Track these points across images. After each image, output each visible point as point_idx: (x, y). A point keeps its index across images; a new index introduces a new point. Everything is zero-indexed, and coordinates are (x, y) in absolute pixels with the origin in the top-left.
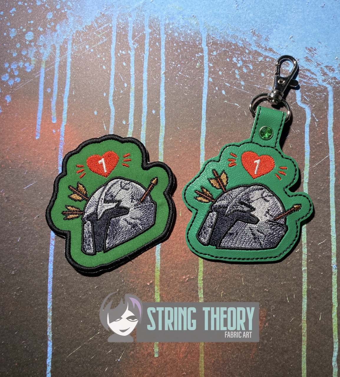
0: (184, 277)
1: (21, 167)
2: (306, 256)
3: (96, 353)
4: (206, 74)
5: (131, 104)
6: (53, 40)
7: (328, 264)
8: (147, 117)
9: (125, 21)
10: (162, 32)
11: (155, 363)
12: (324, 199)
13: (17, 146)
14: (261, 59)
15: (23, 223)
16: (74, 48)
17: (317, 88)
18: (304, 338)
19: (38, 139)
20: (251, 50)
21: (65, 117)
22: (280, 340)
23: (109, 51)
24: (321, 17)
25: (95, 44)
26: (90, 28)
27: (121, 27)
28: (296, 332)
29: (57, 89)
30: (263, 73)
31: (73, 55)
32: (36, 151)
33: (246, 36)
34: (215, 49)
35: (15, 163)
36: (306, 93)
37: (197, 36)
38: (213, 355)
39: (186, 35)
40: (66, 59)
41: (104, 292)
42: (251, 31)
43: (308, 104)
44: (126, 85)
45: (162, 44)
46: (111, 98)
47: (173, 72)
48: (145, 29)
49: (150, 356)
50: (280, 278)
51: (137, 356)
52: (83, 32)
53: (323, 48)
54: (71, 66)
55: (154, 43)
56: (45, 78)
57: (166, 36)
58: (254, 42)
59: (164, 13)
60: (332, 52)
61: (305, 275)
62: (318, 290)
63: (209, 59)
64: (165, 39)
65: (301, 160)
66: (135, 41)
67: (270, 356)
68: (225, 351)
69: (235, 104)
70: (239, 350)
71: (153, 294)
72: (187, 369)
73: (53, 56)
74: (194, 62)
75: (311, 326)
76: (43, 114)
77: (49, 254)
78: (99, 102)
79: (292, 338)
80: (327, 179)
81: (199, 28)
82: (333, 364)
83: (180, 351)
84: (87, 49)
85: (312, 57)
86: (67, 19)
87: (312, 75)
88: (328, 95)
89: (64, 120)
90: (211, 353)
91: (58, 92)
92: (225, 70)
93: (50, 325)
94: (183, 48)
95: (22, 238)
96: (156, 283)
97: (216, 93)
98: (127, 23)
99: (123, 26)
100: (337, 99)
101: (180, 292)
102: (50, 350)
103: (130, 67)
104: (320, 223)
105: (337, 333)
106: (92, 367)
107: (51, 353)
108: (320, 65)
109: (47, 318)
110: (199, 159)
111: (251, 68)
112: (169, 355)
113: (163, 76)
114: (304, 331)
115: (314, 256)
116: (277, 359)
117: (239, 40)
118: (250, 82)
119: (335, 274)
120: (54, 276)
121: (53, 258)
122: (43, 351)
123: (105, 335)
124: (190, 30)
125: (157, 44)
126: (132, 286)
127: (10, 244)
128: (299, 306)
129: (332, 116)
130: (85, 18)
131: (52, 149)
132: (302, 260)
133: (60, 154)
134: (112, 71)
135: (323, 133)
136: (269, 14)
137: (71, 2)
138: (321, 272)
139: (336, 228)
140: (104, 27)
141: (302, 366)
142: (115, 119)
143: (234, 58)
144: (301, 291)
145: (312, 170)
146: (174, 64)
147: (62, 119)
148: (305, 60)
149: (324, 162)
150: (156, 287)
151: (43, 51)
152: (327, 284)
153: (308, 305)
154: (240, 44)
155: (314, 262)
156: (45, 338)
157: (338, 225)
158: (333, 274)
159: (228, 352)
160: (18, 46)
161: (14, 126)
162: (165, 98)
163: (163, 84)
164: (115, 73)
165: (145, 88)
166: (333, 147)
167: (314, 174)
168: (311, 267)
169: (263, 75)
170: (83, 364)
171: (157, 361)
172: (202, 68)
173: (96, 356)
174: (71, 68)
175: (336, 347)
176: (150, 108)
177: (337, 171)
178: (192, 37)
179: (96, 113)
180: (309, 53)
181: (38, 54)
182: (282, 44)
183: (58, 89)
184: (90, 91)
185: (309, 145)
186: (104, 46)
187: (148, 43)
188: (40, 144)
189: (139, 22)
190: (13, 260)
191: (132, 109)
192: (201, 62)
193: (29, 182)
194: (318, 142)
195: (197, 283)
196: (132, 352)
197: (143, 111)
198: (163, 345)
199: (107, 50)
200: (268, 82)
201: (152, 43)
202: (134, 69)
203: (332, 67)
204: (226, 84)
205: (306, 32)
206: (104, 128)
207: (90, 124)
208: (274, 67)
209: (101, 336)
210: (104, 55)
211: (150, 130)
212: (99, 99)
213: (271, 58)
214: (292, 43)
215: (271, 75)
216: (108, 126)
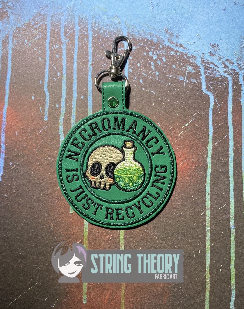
0: (108, 237)
2: (210, 218)
3: (34, 301)
5: (63, 90)
7: (227, 225)
8: (77, 101)
9: (58, 19)
10: (90, 29)
12: (225, 171)
14: (172, 53)
16: (15, 42)
17: (219, 78)
18: (208, 287)
20: (165, 45)
21: (7, 101)
22: (187, 288)
23: (45, 45)
24: (222, 18)
25: (32, 39)
26: (28, 25)
27: (55, 25)
28: (201, 281)
30: (175, 65)
31: (13, 48)
33: (161, 34)
34: (134, 44)
36: (210, 82)
37: (119, 33)
38: (132, 301)
39: (110, 32)
40: (7, 51)
41: (41, 250)
42: (165, 29)
43: (211, 91)
44: (59, 74)
45: (89, 39)
46: (46, 85)
47: (99, 63)
48: (75, 26)
49: (80, 302)
51: (68, 303)
52: (22, 28)
53: (224, 44)
54: (12, 57)
55: (83, 39)
57: (92, 33)
58: (167, 39)
59: (91, 13)
61: (208, 234)
62: (219, 247)
64: (92, 35)
65: (205, 138)
66: (67, 37)
67: (180, 301)
68: (142, 298)
69: (151, 91)
70: (154, 297)
75: (213, 276)
78: (36, 88)
79: (198, 286)
80: (227, 154)
81: (121, 26)
82: (231, 307)
83: (105, 298)
84: (25, 43)
85: (215, 52)
86: (8, 17)
87: (215, 68)
88: (228, 84)
89: (5, 104)
90: (131, 299)
91: (1, 80)
92: (143, 62)
94: (107, 43)
96: (84, 242)
97: (135, 82)
98: (60, 21)
99: (57, 24)
100: (235, 88)
103: (62, 59)
104: (221, 191)
105: (234, 282)
108: (222, 59)
111: (165, 60)
112: (95, 301)
113: (90, 67)
114: (208, 280)
115: (216, 218)
116: (185, 304)
117: (155, 37)
118: (164, 73)
119: (233, 233)
123: (41, 286)
124: (113, 28)
125: (85, 39)
126: (64, 244)
128: (203, 260)
129: (232, 101)
130: (24, 16)
132: (206, 222)
133: (2, 133)
134: (47, 62)
135: (224, 116)
136: (179, 16)
137: (12, 2)
138: (222, 231)
139: (234, 195)
140: (40, 24)
142: (50, 103)
143: (150, 52)
144: (205, 247)
145: (215, 147)
146: (100, 57)
147: (4, 102)
148: (209, 54)
149: (225, 140)
152: (226, 242)
153: (211, 259)
154: (155, 40)
155: (216, 223)
157: (236, 193)
158: (231, 233)
159: (145, 298)
162: (92, 86)
163: (90, 74)
164: (50, 64)
165: (75, 76)
166: (233, 127)
167: (216, 150)
168: (214, 227)
171: (85, 307)
173: (34, 303)
174: (12, 59)
175: (234, 293)
176: (79, 93)
177: (235, 147)
178: (114, 34)
179: (33, 98)
180: (212, 48)
182: (191, 41)
183: (1, 77)
184: (28, 79)
185: (212, 126)
186: (40, 41)
187: (78, 39)
189: (70, 21)
191: (64, 95)
194: (220, 123)
195: (119, 241)
196: (64, 300)
197: (74, 96)
198: (90, 293)
199: (42, 44)
200: (179, 73)
201: (81, 39)
202: (65, 60)
203: (232, 61)
204: (143, 74)
205: (210, 31)
206: (40, 111)
207: (28, 107)
208: (183, 60)
209: (38, 286)
210: (40, 49)
211: (79, 113)
212: (36, 86)
213: (181, 52)
214: (199, 40)
215: (181, 67)
216: (43, 109)
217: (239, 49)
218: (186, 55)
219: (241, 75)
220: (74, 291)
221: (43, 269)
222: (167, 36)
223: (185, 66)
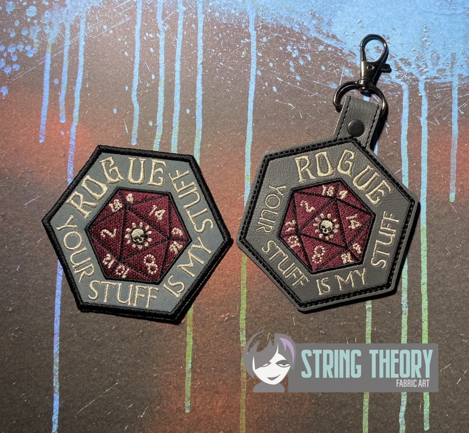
0: (223, 316)
1: (21, 178)
3: (114, 408)
4: (254, 65)
5: (159, 100)
6: (61, 18)
7: (397, 302)
8: (180, 117)
10: (200, 10)
11: (186, 420)
13: (16, 151)
14: (321, 48)
15: (23, 248)
16: (89, 28)
17: (389, 85)
19: (42, 143)
20: (310, 36)
21: (77, 116)
23: (133, 34)
25: (115, 24)
26: (109, 3)
27: (149, 4)
29: (66, 80)
30: (324, 66)
31: (86, 37)
32: (39, 159)
33: (304, 19)
34: (265, 34)
35: (12, 172)
37: (243, 17)
38: (256, 410)
39: (230, 15)
40: (78, 42)
41: (124, 334)
42: (310, 13)
44: (153, 77)
45: (199, 26)
46: (134, 93)
47: (213, 61)
48: (178, 6)
49: (180, 411)
50: (339, 318)
51: (164, 412)
52: (100, 8)
53: (398, 36)
54: (85, 51)
55: (190, 25)
56: (51, 65)
57: (204, 16)
58: (313, 27)
60: (409, 41)
61: (369, 315)
62: (384, 333)
63: (257, 47)
64: (203, 19)
66: (166, 22)
67: (326, 411)
68: (271, 406)
69: (289, 104)
70: (288, 404)
71: (185, 336)
72: (225, 426)
73: (61, 37)
74: (238, 50)
76: (48, 111)
77: (56, 286)
78: (119, 97)
81: (245, 7)
82: (400, 421)
83: (216, 406)
84: (104, 30)
88: (402, 95)
89: (74, 120)
90: (254, 408)
91: (68, 84)
92: (277, 61)
93: (56, 373)
94: (225, 32)
95: (21, 266)
96: (188, 323)
97: (265, 90)
99: (151, 2)
100: (413, 100)
101: (218, 333)
102: (56, 404)
103: (159, 54)
106: (109, 425)
107: (58, 408)
108: (394, 57)
109: (53, 365)
110: (244, 172)
111: (309, 59)
112: (202, 410)
113: (200, 68)
116: (333, 416)
117: (296, 24)
118: (308, 77)
119: (406, 314)
120: (62, 314)
121: (60, 291)
122: (47, 405)
123: (125, 386)
124: (234, 10)
126: (159, 327)
127: (6, 273)
129: (407, 121)
131: (59, 156)
133: (70, 162)
134: (136, 58)
135: (395, 142)
138: (389, 310)
140: (126, 2)
141: (364, 423)
142: (140, 120)
143: (289, 46)
144: (364, 334)
146: (214, 53)
147: (73, 118)
148: (375, 50)
150: (188, 328)
151: (49, 31)
152: (395, 326)
154: (297, 29)
156: (51, 389)
158: (403, 313)
159: (275, 407)
160: (17, 23)
161: (12, 126)
162: (203, 95)
163: (199, 77)
164: (140, 61)
165: (177, 81)
166: (407, 158)
168: (377, 304)
169: (323, 68)
170: (98, 421)
171: (188, 418)
172: (249, 57)
173: (114, 411)
174: (84, 53)
175: (404, 401)
176: (183, 106)
177: (411, 188)
178: (236, 18)
179: (115, 111)
181: (42, 35)
182: (349, 30)
183: (68, 81)
184: (108, 84)
186: (126, 27)
187: (182, 24)
188: (45, 150)
190: (10, 294)
191: (161, 107)
192: (247, 51)
193: (31, 197)
194: (389, 153)
195: (238, 323)
196: (158, 407)
197: (175, 110)
198: (196, 398)
199: (130, 32)
200: (330, 78)
201: (187, 25)
202: (164, 56)
203: (409, 60)
204: (278, 78)
205: (378, 16)
206: (125, 131)
207: (108, 125)
208: (337, 59)
209: (119, 387)
210: (126, 39)
211: (183, 134)
212: (119, 93)
213: (334, 47)
214: (361, 29)
215: (333, 69)
216: (130, 127)
217: (420, 43)
218: (341, 52)
219: (422, 81)
220: (171, 395)
221: (128, 362)
222: (314, 22)
223: (339, 68)
